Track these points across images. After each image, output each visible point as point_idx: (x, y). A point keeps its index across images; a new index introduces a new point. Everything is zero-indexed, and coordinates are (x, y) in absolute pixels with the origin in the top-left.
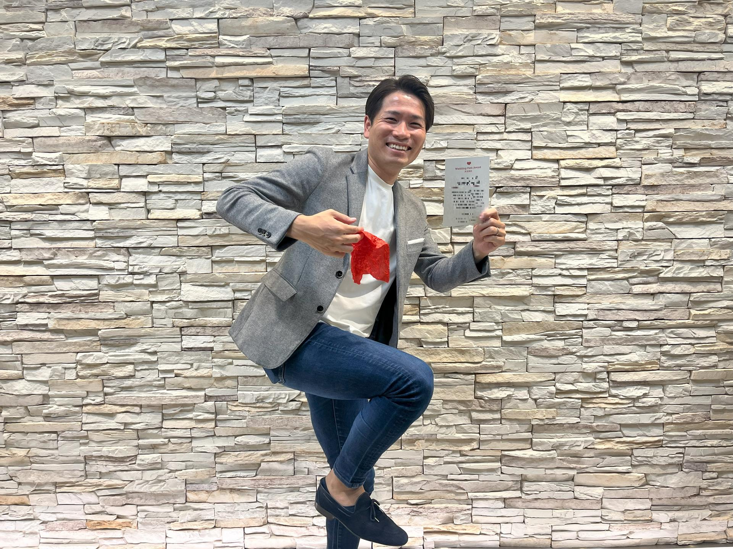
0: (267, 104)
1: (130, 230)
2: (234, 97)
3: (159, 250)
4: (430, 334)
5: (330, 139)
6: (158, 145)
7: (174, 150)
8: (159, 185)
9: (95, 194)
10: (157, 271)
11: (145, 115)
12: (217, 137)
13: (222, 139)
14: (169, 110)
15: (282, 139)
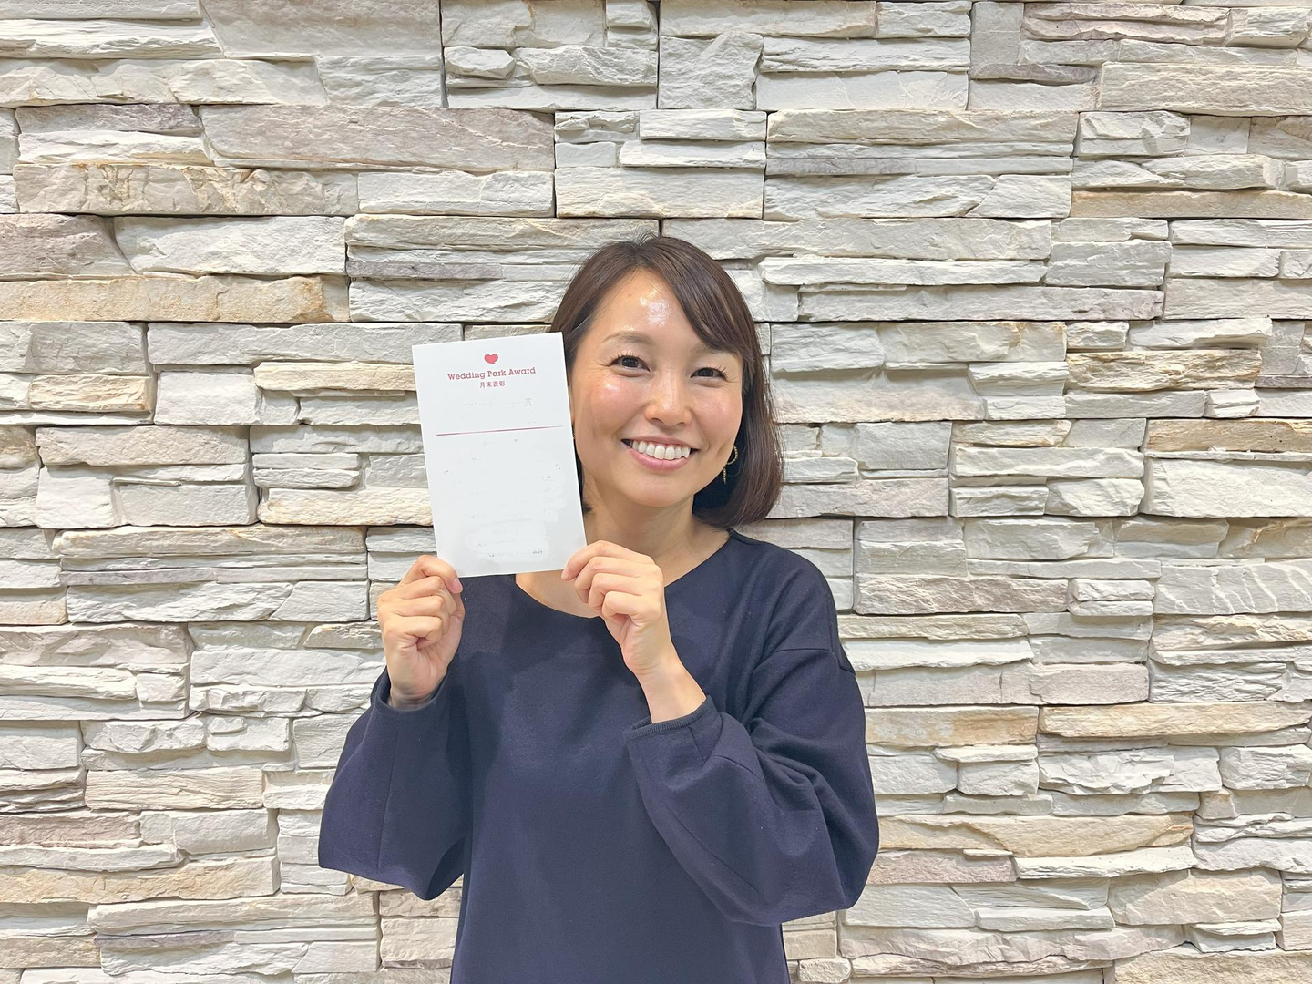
0: (709, 102)
1: (191, 562)
2: (589, 69)
3: (298, 633)
4: (1227, 910)
5: (938, 239)
6: (293, 253)
7: (356, 273)
8: (298, 400)
9: (59, 433)
10: (296, 706)
11: (243, 136)
12: (519, 226)
13: (538, 233)
14: (337, 117)
15: (762, 235)
